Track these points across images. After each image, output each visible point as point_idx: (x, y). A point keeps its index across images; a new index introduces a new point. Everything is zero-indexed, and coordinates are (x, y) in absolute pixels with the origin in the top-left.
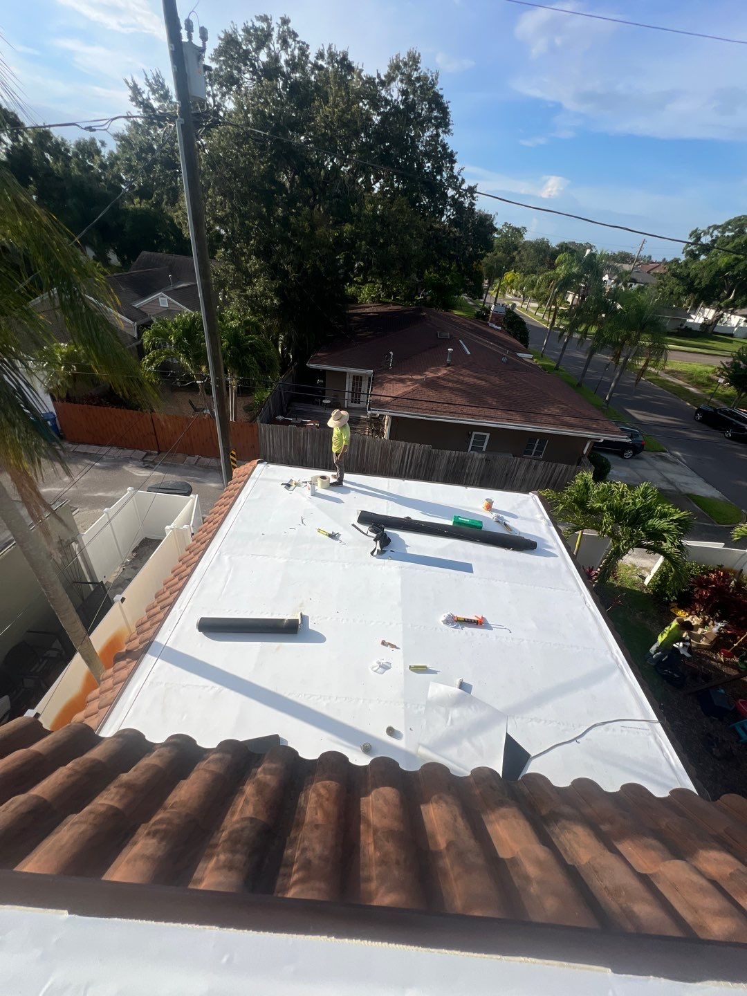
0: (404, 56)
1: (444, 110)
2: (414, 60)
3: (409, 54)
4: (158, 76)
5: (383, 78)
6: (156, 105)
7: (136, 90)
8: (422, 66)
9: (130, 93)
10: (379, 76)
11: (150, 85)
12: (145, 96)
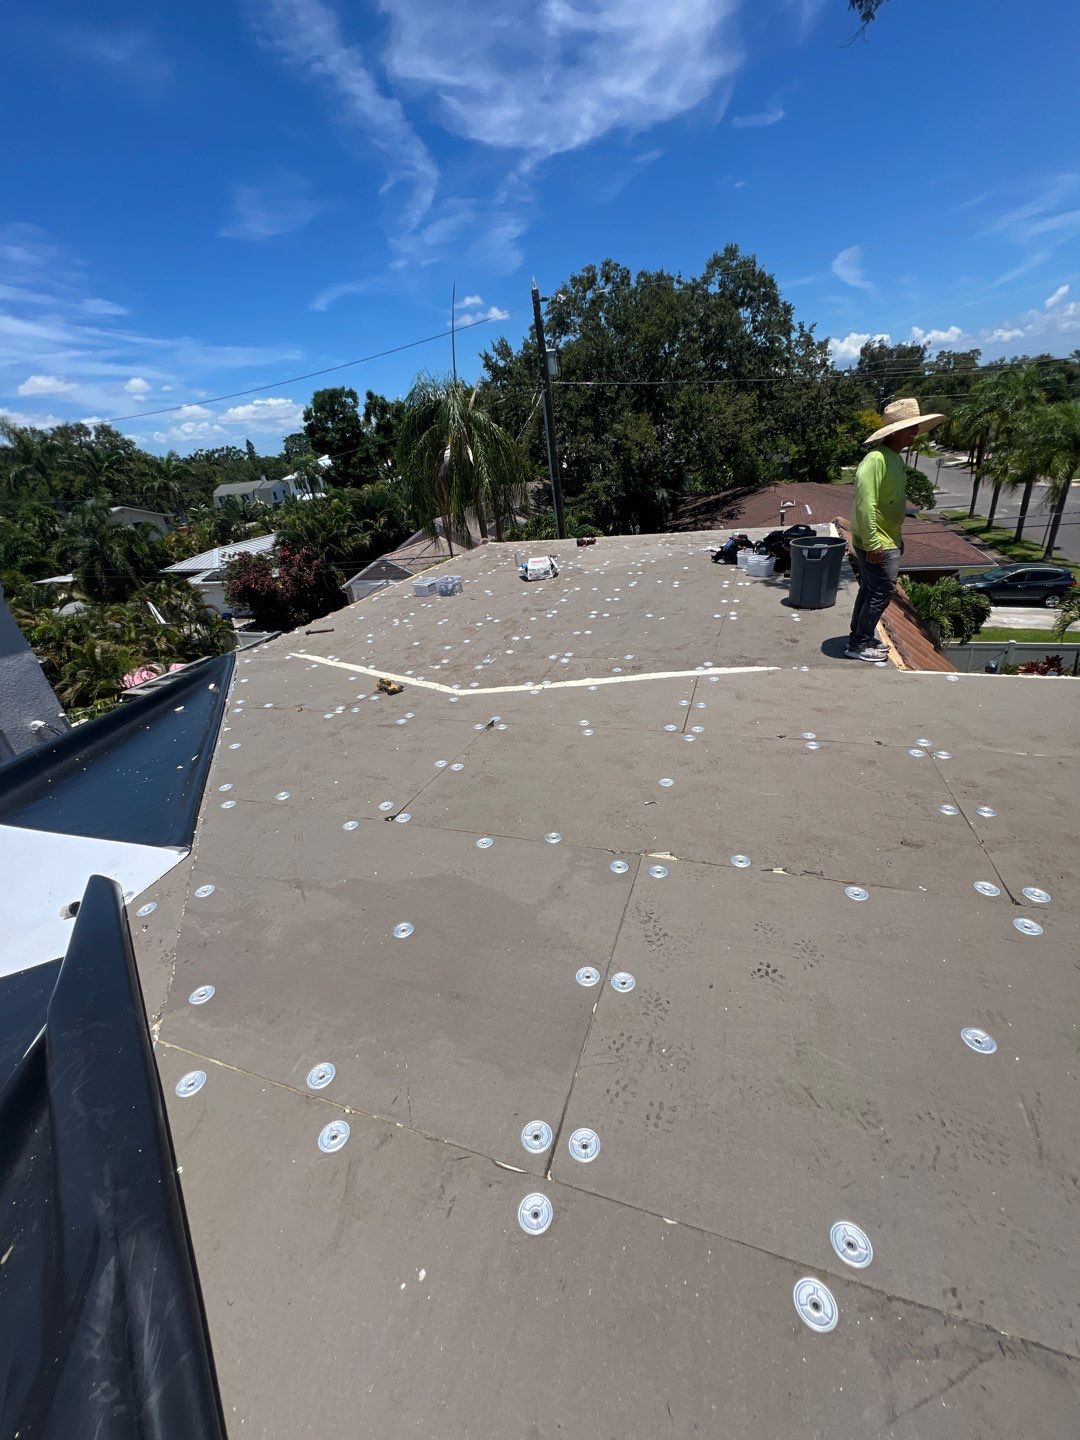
0: (721, 253)
1: (771, 283)
2: (731, 252)
3: (726, 250)
4: (502, 340)
5: (698, 280)
6: (501, 363)
7: (487, 358)
8: (742, 254)
9: (483, 362)
10: (694, 280)
11: (495, 350)
12: (494, 361)
